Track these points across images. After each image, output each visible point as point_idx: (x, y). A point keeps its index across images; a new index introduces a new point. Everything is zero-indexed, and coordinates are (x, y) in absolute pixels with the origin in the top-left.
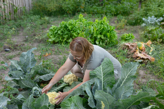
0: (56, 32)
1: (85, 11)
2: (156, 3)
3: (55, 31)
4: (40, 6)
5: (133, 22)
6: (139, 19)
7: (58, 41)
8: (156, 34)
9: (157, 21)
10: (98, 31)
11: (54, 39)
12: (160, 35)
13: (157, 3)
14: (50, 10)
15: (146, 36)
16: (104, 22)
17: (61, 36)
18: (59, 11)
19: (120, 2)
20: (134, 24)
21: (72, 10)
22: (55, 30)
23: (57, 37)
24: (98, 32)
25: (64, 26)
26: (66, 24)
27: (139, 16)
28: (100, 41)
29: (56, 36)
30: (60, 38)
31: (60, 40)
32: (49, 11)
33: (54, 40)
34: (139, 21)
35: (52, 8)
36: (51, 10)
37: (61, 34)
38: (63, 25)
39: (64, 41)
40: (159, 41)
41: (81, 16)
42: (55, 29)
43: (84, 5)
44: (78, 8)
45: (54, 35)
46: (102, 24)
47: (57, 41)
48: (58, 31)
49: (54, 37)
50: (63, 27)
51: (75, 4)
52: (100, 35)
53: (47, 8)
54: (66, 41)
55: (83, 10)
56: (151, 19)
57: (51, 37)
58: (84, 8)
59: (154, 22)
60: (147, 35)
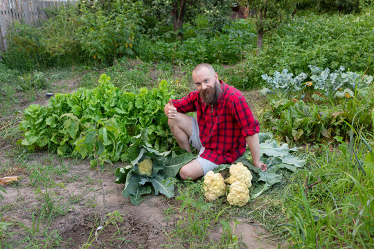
0: (41, 120)
1: (137, 54)
2: (293, 35)
3: (38, 119)
4: (25, 43)
5: (244, 80)
6: (256, 74)
7: (47, 145)
8: (288, 118)
9: (293, 81)
10: (147, 116)
11: (34, 139)
12: (298, 120)
13: (296, 36)
14: (51, 52)
15: (268, 120)
16: (162, 93)
17: (55, 130)
18: (74, 54)
19: (221, 30)
20: (246, 86)
21: (104, 53)
22: (38, 115)
23: (43, 134)
24: (148, 120)
25: (59, 105)
26: (66, 101)
27: (256, 67)
28: (155, 140)
29: (41, 133)
30: (50, 137)
31: (52, 142)
32: (48, 55)
33: (35, 143)
34: (256, 79)
35: (56, 49)
36: (54, 52)
37: (55, 126)
38: (58, 102)
39: (62, 143)
40: (297, 135)
41: (104, 78)
42: (37, 113)
43: (133, 41)
44: (119, 46)
45: (36, 129)
46: (158, 98)
47: (42, 145)
48: (44, 118)
49: (37, 134)
50: (59, 108)
51: (111, 38)
52: (153, 126)
53: (43, 48)
54: (67, 142)
55: (131, 52)
56: (281, 77)
57: (27, 134)
58: (133, 45)
59: (286, 85)
60: (271, 118)
